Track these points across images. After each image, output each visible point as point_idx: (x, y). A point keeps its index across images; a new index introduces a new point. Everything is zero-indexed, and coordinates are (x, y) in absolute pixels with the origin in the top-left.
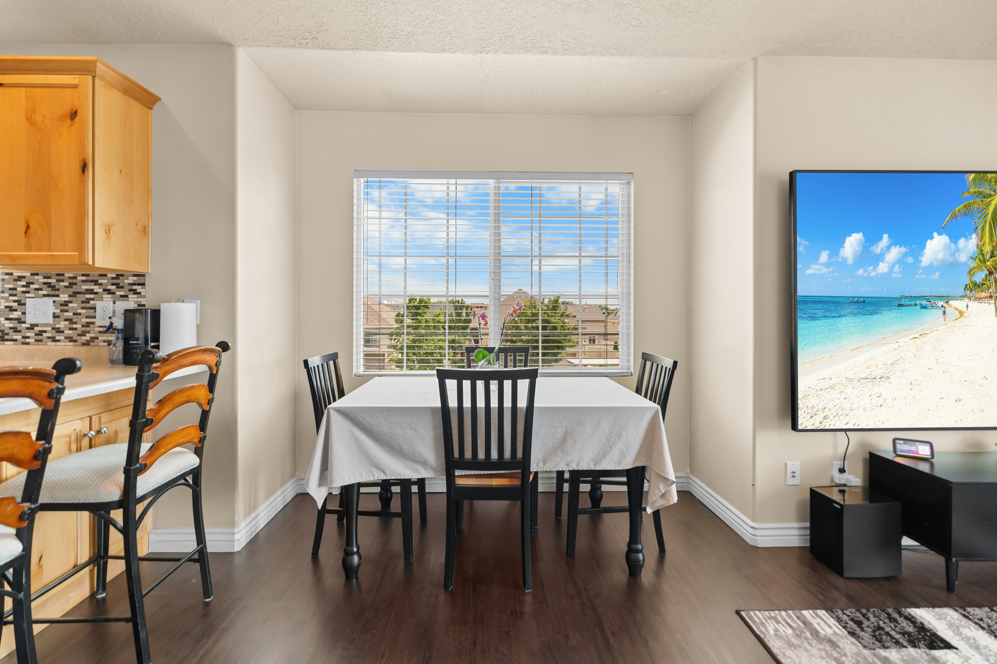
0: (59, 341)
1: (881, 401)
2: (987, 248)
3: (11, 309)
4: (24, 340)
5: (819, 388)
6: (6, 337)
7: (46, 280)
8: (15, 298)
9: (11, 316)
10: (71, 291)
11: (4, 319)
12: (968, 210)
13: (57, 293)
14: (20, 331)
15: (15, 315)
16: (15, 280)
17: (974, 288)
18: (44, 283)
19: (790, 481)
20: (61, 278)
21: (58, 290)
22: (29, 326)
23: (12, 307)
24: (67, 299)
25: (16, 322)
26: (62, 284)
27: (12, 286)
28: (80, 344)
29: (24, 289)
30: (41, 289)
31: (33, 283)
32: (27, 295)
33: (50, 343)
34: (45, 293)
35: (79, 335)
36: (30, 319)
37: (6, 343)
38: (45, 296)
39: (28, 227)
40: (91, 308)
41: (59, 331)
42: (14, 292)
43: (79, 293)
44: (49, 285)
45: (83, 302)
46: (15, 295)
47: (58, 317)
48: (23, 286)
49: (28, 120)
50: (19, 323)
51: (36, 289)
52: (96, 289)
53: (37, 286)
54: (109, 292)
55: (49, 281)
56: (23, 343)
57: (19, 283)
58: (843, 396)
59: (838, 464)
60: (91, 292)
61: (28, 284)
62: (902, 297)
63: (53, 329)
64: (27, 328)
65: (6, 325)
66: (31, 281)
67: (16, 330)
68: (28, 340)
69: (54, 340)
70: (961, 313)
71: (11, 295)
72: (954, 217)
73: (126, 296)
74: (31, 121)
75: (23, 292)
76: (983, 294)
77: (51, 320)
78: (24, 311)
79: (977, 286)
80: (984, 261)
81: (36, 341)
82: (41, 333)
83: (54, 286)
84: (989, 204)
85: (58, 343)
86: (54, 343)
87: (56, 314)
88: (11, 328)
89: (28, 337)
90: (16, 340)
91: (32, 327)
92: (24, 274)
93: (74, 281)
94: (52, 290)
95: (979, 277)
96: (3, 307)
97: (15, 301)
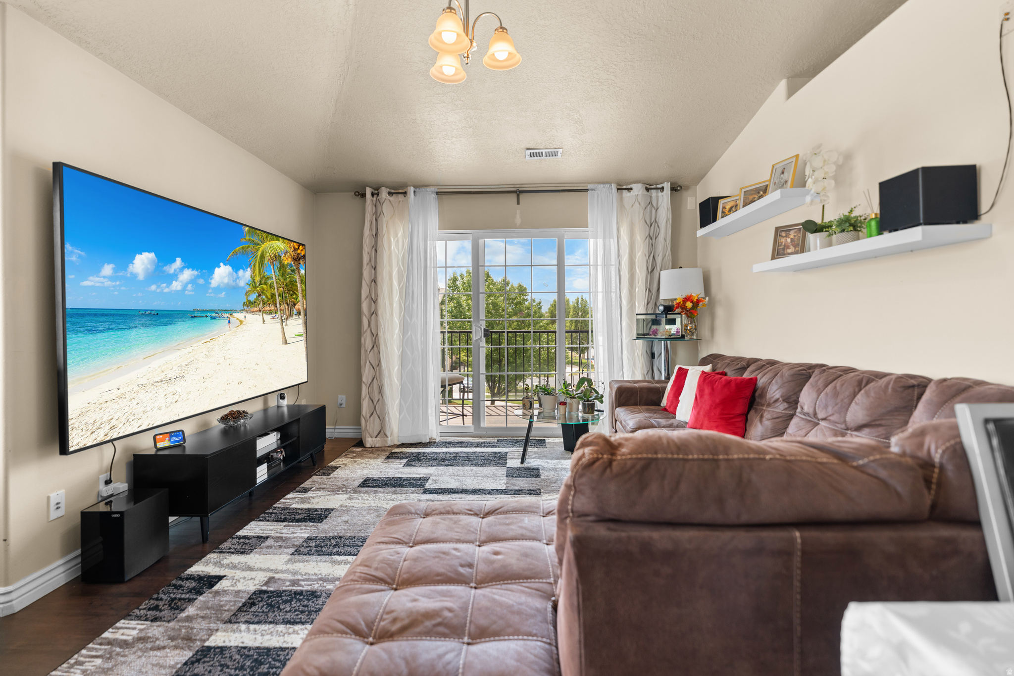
1: (176, 397)
2: (257, 279)
5: (103, 400)
12: (244, 251)
17: (249, 305)
19: (54, 515)
58: (135, 402)
59: (104, 477)
62: (194, 311)
70: (241, 322)
72: (235, 254)
76: (255, 309)
79: (251, 303)
80: (255, 287)
84: (258, 250)
95: (253, 297)
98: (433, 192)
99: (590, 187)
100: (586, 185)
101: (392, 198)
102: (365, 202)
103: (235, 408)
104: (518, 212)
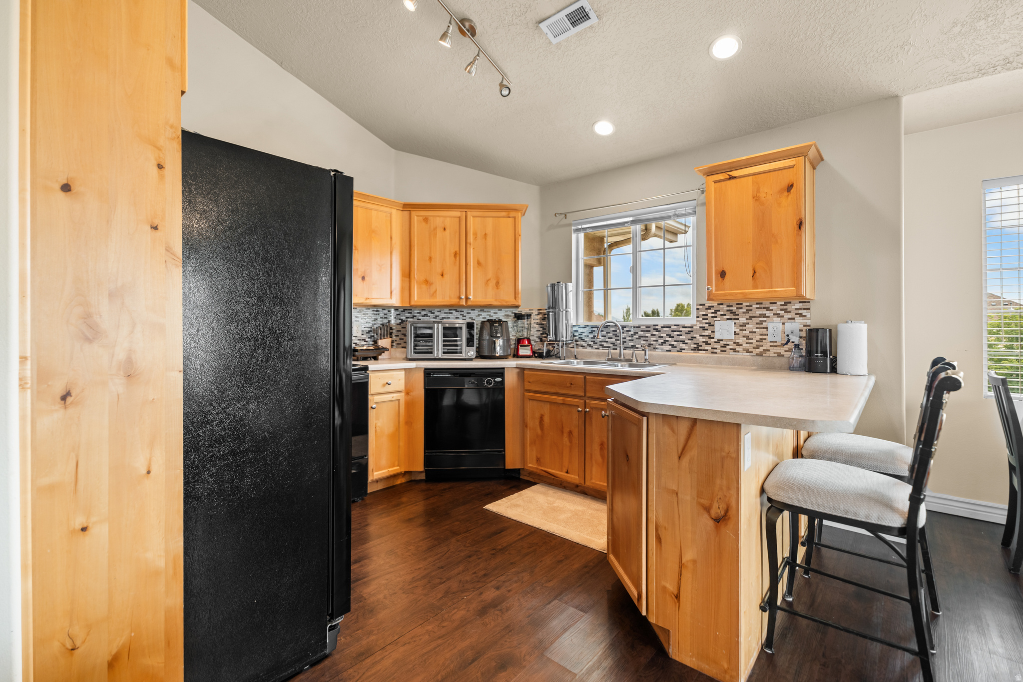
0: (739, 352)
3: (704, 329)
4: (713, 350)
6: (700, 348)
7: (729, 308)
8: (707, 321)
9: (703, 334)
10: (747, 316)
11: (699, 335)
13: (737, 317)
14: (710, 344)
15: (707, 333)
16: (707, 309)
18: (728, 311)
20: (740, 306)
21: (738, 315)
22: (716, 341)
23: (704, 327)
24: (745, 321)
25: (707, 337)
26: (741, 310)
27: (704, 313)
28: (755, 354)
29: (713, 315)
30: (725, 315)
31: (719, 311)
32: (715, 319)
33: (732, 353)
34: (729, 317)
35: (754, 348)
36: (717, 336)
37: (700, 352)
38: (728, 319)
39: (755, 272)
40: (764, 328)
41: (738, 344)
42: (706, 317)
43: (755, 317)
44: (731, 311)
45: (757, 324)
46: (707, 319)
47: (738, 334)
48: (712, 313)
49: (754, 198)
50: (709, 338)
51: (722, 315)
52: (768, 313)
53: (722, 313)
54: (778, 315)
55: (731, 308)
56: (712, 353)
57: (709, 311)
60: (764, 316)
61: (716, 312)
63: (734, 343)
64: (715, 342)
65: (700, 340)
66: (718, 309)
67: (707, 343)
68: (715, 351)
69: (734, 350)
71: (703, 319)
73: (793, 319)
74: (756, 198)
75: (712, 317)
77: (733, 337)
78: (713, 330)
81: (721, 351)
82: (725, 346)
83: (735, 312)
85: (737, 353)
86: (735, 353)
87: (737, 333)
88: (703, 342)
89: (716, 349)
90: (707, 350)
91: (719, 341)
92: (712, 305)
93: (750, 308)
94: (734, 315)
96: (699, 328)
97: (706, 323)
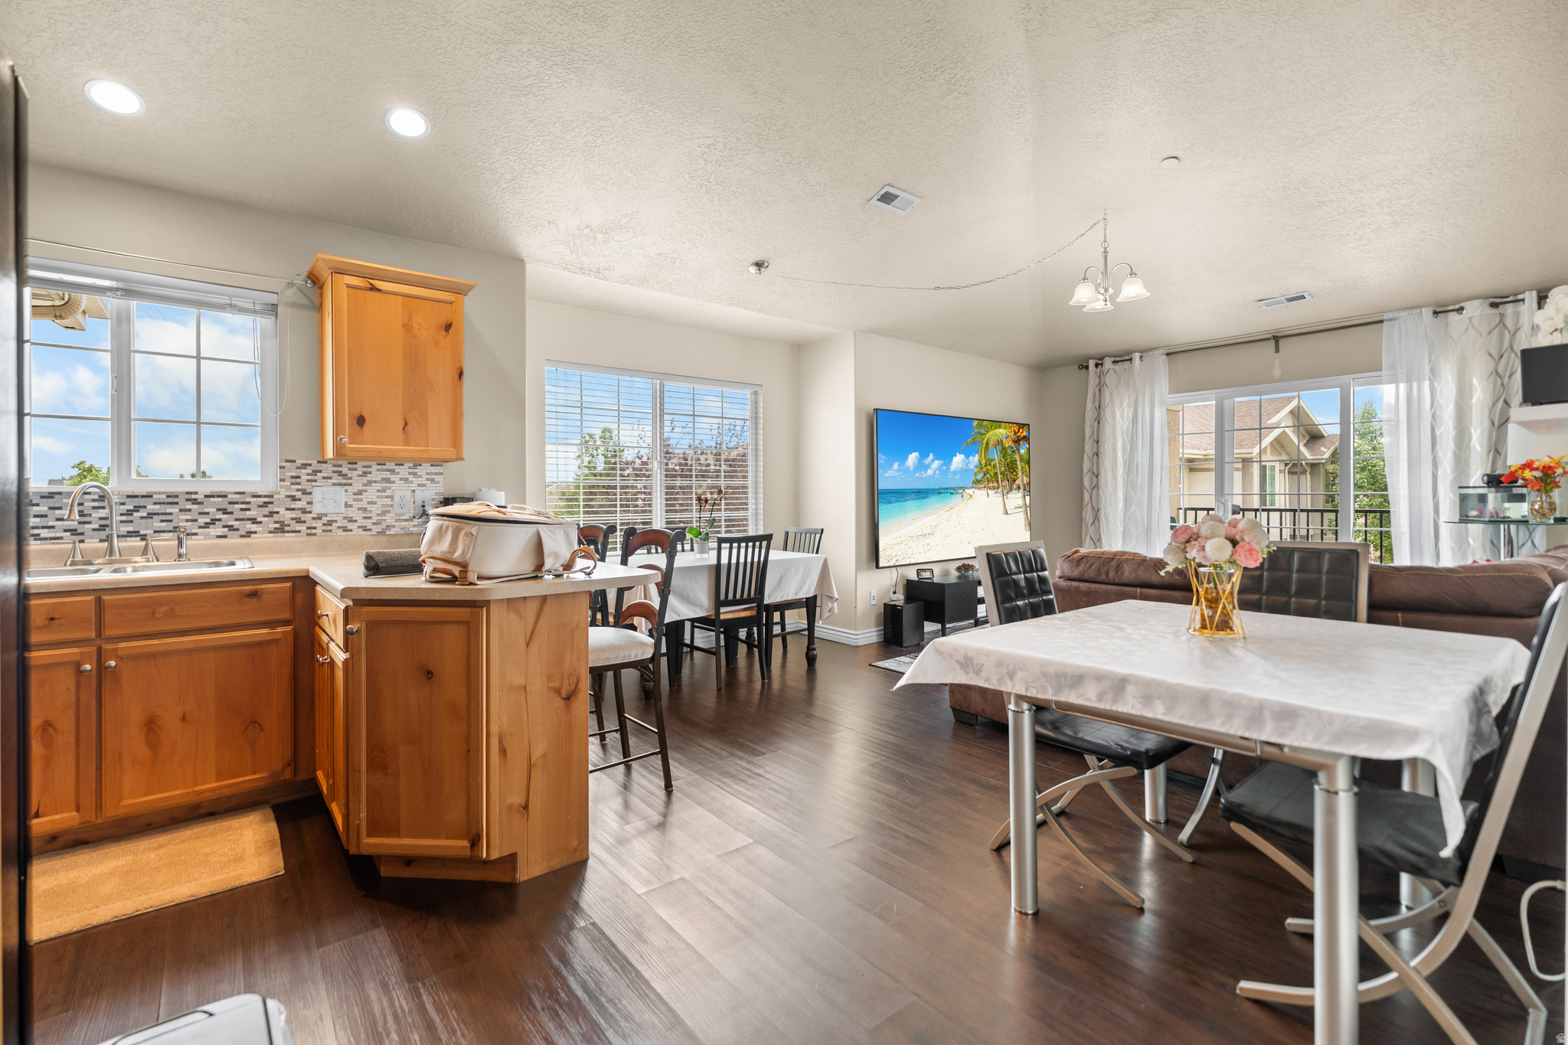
0: (351, 530)
1: (929, 547)
2: (983, 462)
3: (294, 499)
4: (309, 531)
6: (286, 528)
7: (336, 469)
8: (299, 487)
9: (293, 506)
10: (364, 480)
11: (284, 509)
12: (974, 442)
13: (349, 481)
14: (304, 522)
15: (298, 505)
16: (298, 468)
17: (977, 482)
18: (334, 472)
19: (873, 601)
20: (354, 466)
21: (351, 478)
22: (315, 516)
23: (295, 496)
24: (361, 488)
25: (300, 512)
26: (355, 473)
27: (294, 474)
28: (375, 533)
29: (310, 477)
30: (331, 478)
31: (320, 471)
32: (314, 484)
33: (340, 532)
34: (336, 481)
35: (374, 524)
36: (317, 509)
37: (286, 534)
38: (334, 484)
40: (387, 497)
41: (351, 520)
42: (298, 480)
43: (375, 482)
44: (340, 473)
45: (378, 491)
46: (299, 484)
47: (351, 506)
48: (308, 474)
49: (404, 326)
50: (303, 513)
51: (324, 478)
52: (393, 477)
53: (326, 475)
54: (406, 480)
55: (340, 469)
56: (308, 535)
57: (303, 471)
59: (892, 589)
60: (388, 480)
61: (315, 472)
62: (941, 488)
63: (344, 518)
64: (314, 518)
65: (286, 516)
66: (319, 469)
67: (299, 521)
68: (314, 531)
69: (345, 529)
70: (971, 496)
71: (292, 484)
72: (967, 445)
73: (424, 485)
74: (407, 327)
75: (308, 481)
76: (981, 486)
77: (343, 509)
78: (310, 500)
79: (978, 482)
80: (982, 468)
81: (324, 531)
82: (330, 523)
83: (346, 475)
84: (984, 439)
85: (349, 533)
86: (345, 533)
87: (349, 503)
88: (292, 519)
89: (315, 528)
90: (299, 531)
91: (319, 518)
92: (309, 462)
93: (369, 470)
94: (344, 479)
95: (980, 477)
96: (284, 497)
97: (298, 490)
98: (1163, 354)
99: (1385, 317)
100: (1381, 314)
101: (1117, 367)
102: (1088, 374)
103: (967, 562)
104: (1277, 362)
